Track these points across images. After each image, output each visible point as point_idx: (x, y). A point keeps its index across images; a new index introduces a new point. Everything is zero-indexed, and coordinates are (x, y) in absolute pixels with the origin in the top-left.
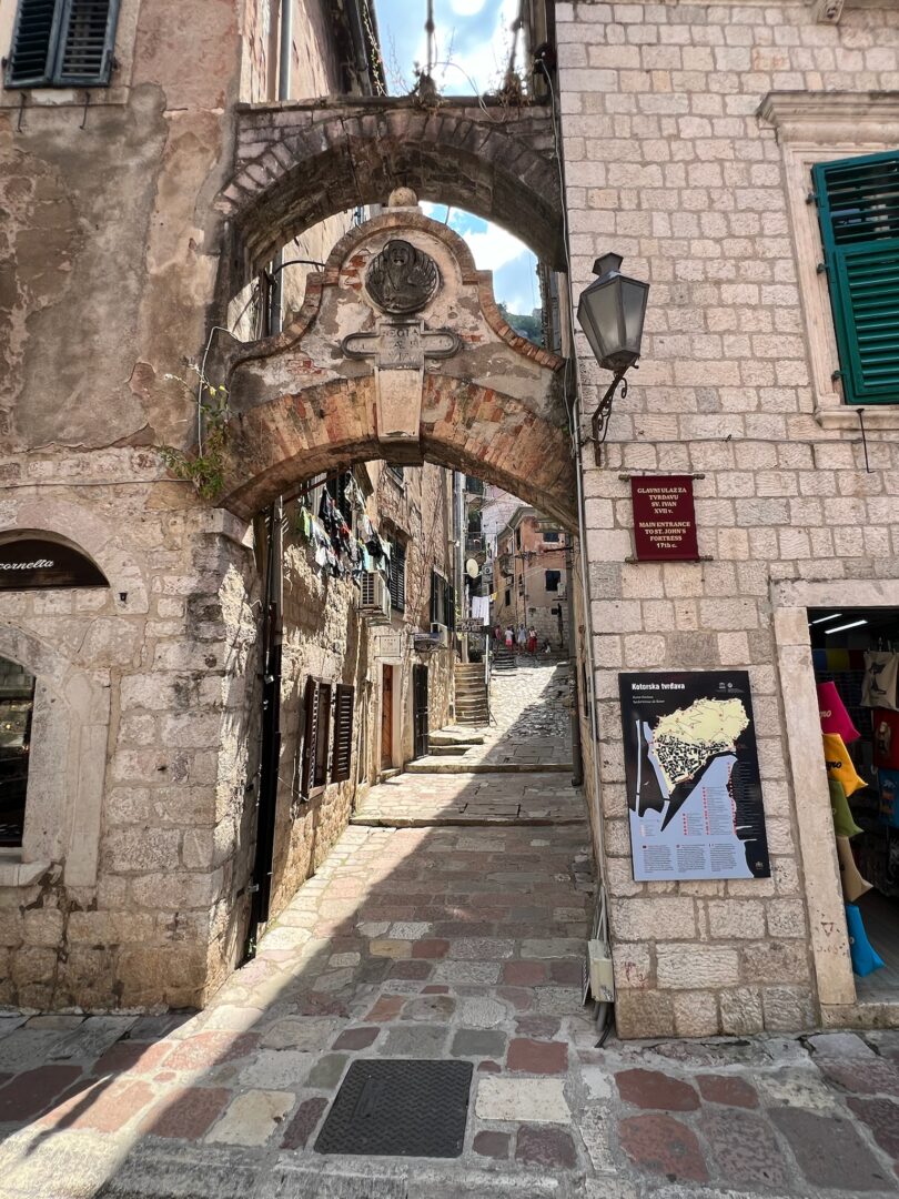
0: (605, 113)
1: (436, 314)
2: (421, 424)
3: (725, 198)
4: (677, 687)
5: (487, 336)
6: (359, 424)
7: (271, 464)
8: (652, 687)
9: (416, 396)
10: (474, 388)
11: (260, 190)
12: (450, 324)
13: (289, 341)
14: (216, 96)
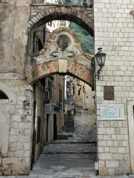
0: (102, 12)
1: (70, 48)
2: (67, 70)
3: (123, 30)
5: (79, 53)
6: (55, 70)
9: (66, 65)
10: (77, 63)
11: (35, 22)
12: (72, 50)
13: (42, 53)
14: (27, 2)
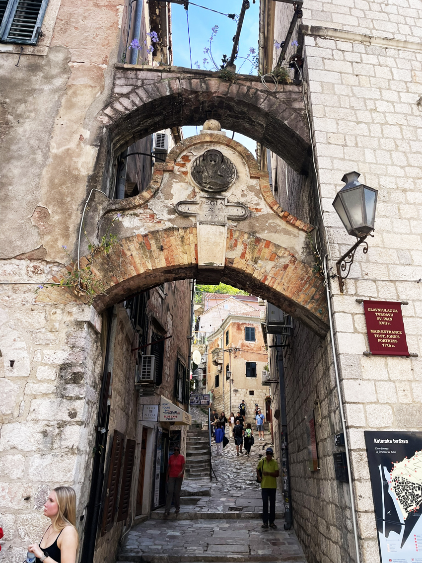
0: (335, 94)
1: (233, 194)
2: (226, 259)
4: (403, 442)
5: (266, 210)
6: (185, 256)
7: (126, 277)
8: (387, 441)
9: (223, 241)
10: (258, 240)
11: (127, 112)
12: (242, 200)
13: (141, 202)
14: (103, 57)
